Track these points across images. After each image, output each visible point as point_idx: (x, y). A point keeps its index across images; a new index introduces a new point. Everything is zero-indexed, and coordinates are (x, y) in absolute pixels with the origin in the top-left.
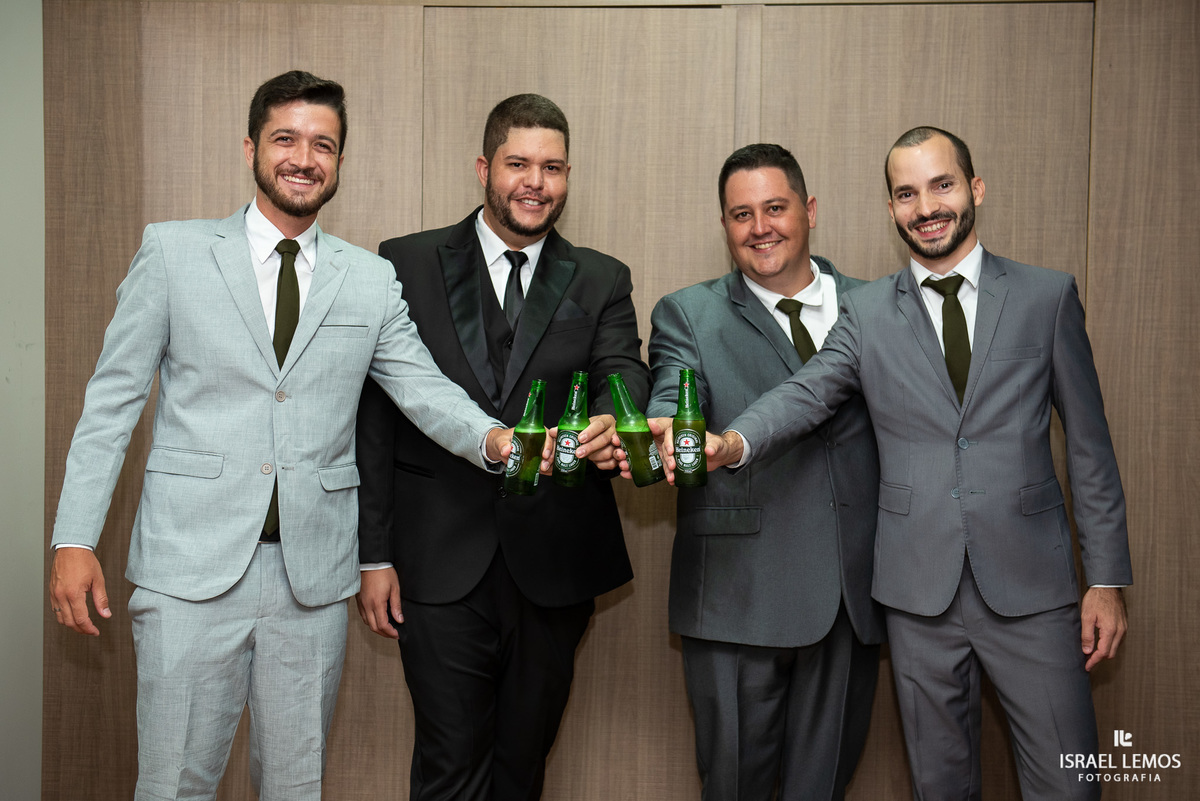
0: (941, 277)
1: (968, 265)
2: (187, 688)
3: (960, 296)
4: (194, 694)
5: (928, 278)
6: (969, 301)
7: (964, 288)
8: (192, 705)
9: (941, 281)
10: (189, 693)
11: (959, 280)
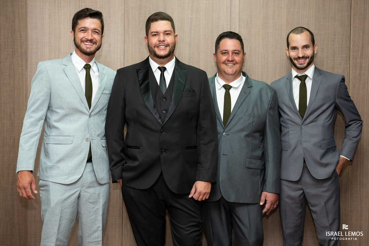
0: (301, 75)
2: (59, 211)
4: (61, 213)
5: (297, 75)
7: (307, 79)
8: (61, 217)
11: (306, 76)
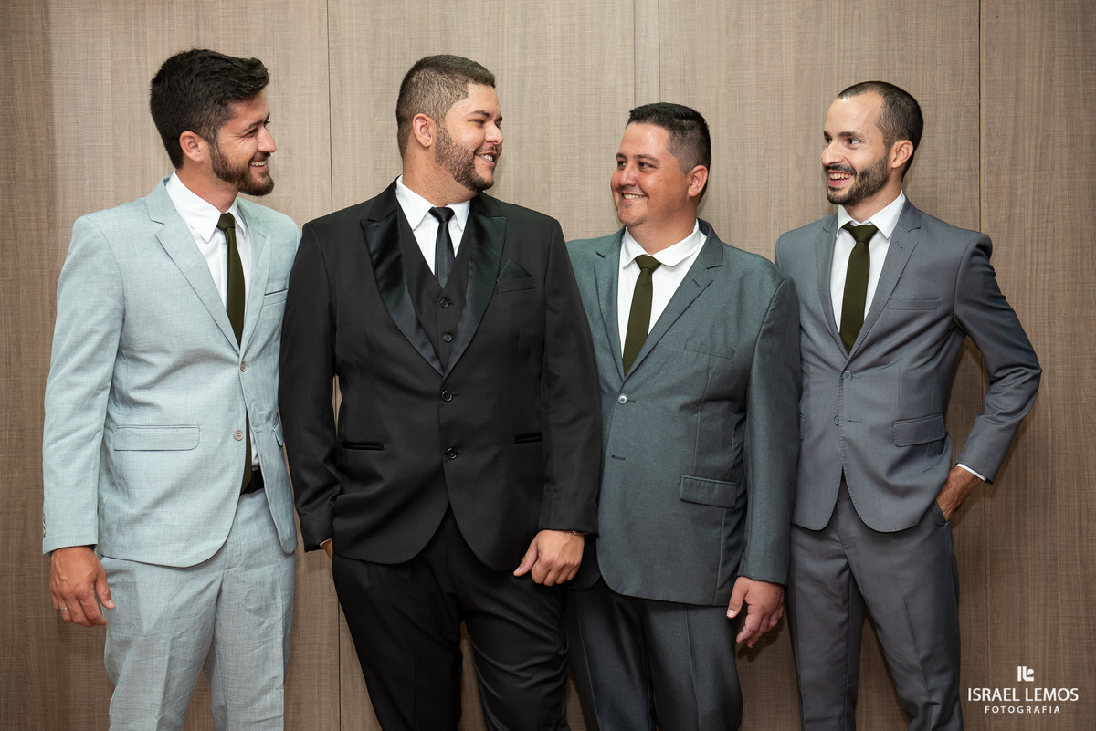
0: (859, 224)
1: (885, 216)
2: (165, 643)
3: (871, 245)
4: (172, 648)
5: (849, 223)
6: (879, 252)
7: (877, 237)
8: (171, 659)
9: (858, 227)
10: (168, 648)
11: (873, 230)
